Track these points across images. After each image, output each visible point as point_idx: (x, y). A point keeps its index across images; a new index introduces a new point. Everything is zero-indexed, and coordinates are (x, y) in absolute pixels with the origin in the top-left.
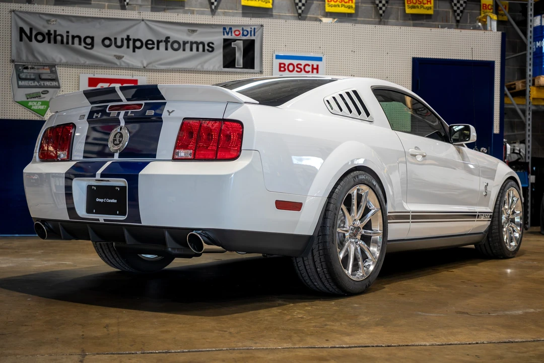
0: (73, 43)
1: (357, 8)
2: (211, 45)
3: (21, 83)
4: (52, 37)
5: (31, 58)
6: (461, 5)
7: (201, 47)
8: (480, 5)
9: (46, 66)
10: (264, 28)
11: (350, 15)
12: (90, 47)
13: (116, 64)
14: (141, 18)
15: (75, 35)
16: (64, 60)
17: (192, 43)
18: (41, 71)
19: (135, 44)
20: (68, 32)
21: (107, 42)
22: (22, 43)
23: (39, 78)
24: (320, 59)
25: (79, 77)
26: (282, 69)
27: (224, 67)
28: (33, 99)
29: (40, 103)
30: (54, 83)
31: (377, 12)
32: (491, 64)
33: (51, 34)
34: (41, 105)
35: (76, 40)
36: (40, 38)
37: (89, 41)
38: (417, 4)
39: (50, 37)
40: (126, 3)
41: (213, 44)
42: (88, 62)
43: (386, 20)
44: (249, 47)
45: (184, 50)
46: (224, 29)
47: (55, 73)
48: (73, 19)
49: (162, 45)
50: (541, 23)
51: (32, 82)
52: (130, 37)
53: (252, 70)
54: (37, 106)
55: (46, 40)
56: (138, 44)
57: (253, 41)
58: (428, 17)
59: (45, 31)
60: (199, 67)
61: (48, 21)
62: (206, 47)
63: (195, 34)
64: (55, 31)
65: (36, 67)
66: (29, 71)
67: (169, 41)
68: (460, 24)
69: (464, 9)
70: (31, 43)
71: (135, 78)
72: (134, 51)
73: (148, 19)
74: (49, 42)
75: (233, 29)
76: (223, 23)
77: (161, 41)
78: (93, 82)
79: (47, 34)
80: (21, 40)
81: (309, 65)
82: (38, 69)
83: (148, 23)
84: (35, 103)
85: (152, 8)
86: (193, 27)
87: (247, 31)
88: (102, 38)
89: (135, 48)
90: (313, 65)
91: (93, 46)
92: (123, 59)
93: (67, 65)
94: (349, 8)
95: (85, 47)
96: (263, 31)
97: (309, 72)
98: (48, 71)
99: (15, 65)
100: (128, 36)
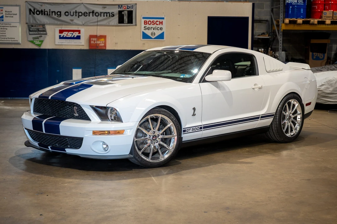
0: (52, 15)
2: (113, 13)
3: (31, 33)
4: (43, 12)
5: (34, 22)
7: (108, 14)
9: (41, 25)
10: (137, 5)
12: (59, 16)
13: (71, 23)
14: (81, 3)
15: (53, 11)
16: (48, 22)
17: (104, 13)
18: (39, 27)
19: (79, 14)
20: (50, 10)
21: (67, 14)
23: (38, 30)
24: (163, 18)
25: (55, 30)
26: (146, 23)
27: (119, 23)
28: (36, 40)
29: (39, 41)
30: (44, 33)
32: (247, 18)
33: (43, 11)
34: (39, 42)
35: (54, 13)
36: (38, 13)
37: (59, 13)
39: (42, 12)
41: (114, 13)
42: (59, 23)
44: (130, 13)
45: (101, 16)
46: (119, 6)
47: (44, 28)
48: (52, 4)
49: (91, 14)
51: (35, 32)
53: (131, 24)
54: (37, 42)
55: (41, 14)
57: (132, 11)
59: (40, 10)
60: (108, 24)
61: (41, 5)
62: (111, 15)
63: (106, 9)
64: (44, 10)
65: (37, 26)
66: (34, 27)
67: (94, 13)
70: (34, 15)
71: (79, 29)
72: (79, 17)
73: (85, 3)
74: (42, 14)
75: (123, 6)
76: (118, 3)
77: (91, 12)
78: (61, 31)
79: (41, 11)
80: (30, 14)
81: (158, 21)
82: (38, 26)
83: (85, 4)
84: (37, 41)
86: (104, 6)
87: (129, 7)
88: (65, 12)
89: (79, 16)
90: (160, 21)
91: (60, 16)
92: (74, 21)
93: (50, 24)
95: (57, 16)
96: (136, 6)
97: (158, 24)
98: (42, 27)
99: (28, 25)
100: (76, 11)
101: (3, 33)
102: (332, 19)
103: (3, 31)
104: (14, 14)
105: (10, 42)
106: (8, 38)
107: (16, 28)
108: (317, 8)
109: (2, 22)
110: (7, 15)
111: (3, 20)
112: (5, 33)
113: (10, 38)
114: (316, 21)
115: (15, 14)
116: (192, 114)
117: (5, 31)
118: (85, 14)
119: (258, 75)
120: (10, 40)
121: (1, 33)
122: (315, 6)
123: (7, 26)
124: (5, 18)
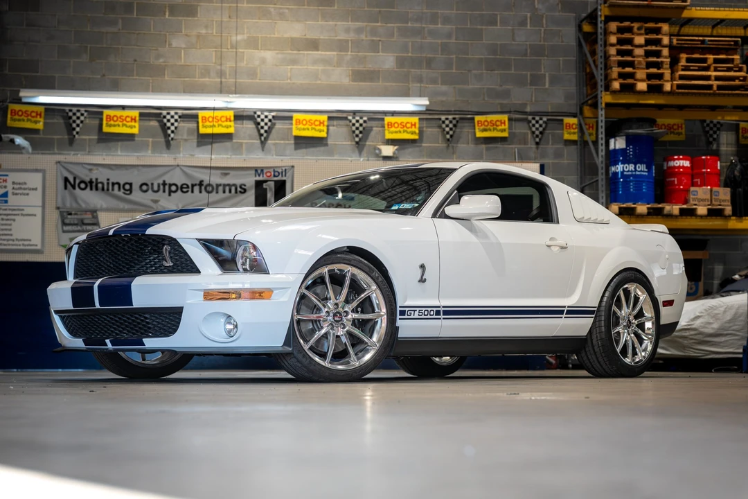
0: (113, 190)
1: (421, 133)
2: (243, 187)
3: (66, 228)
4: (94, 184)
5: (74, 205)
6: (541, 126)
7: (233, 189)
8: (563, 124)
9: (88, 211)
10: (296, 168)
11: (413, 141)
12: (128, 192)
13: (153, 208)
14: (176, 164)
15: (115, 181)
16: (105, 206)
17: (225, 185)
18: (83, 217)
19: (170, 189)
20: (108, 180)
21: (144, 188)
22: (66, 191)
23: (82, 223)
27: (257, 205)
31: (444, 136)
33: (93, 182)
35: (116, 187)
36: (83, 186)
37: (127, 187)
38: (489, 127)
39: (92, 185)
40: (170, 138)
41: (245, 185)
42: (127, 206)
43: (455, 145)
44: (280, 187)
45: (217, 192)
46: (256, 171)
47: (96, 217)
48: (114, 167)
49: (196, 189)
50: (615, 146)
51: (76, 227)
52: (167, 182)
55: (89, 188)
56: (174, 188)
57: (284, 182)
58: (503, 139)
59: (87, 179)
61: (90, 170)
62: (239, 189)
63: (228, 177)
64: (97, 179)
65: (79, 213)
66: (73, 216)
67: (203, 185)
68: (540, 146)
69: (544, 129)
70: (75, 191)
72: (170, 195)
73: (183, 164)
74: (91, 189)
75: (265, 171)
76: (254, 166)
77: (196, 185)
79: (89, 182)
80: (66, 188)
82: (81, 214)
83: (183, 168)
85: (198, 142)
86: (225, 170)
87: (279, 173)
88: (140, 184)
89: (170, 192)
91: (131, 192)
92: (160, 203)
93: (108, 210)
94: (412, 134)
95: (124, 193)
96: (293, 171)
98: (90, 216)
99: (60, 212)
100: (164, 181)
101: (6, 230)
102: (709, 205)
103: (6, 225)
104: (30, 189)
105: (22, 247)
106: (17, 240)
107: (34, 217)
108: (676, 183)
109: (4, 206)
110: (16, 191)
111: (6, 202)
112: (10, 230)
113: (22, 240)
114: (676, 209)
115: (33, 189)
116: (419, 277)
117: (10, 225)
118: (183, 188)
119: (558, 222)
120: (21, 243)
121: (2, 230)
122: (673, 179)
123: (15, 215)
124: (11, 198)
